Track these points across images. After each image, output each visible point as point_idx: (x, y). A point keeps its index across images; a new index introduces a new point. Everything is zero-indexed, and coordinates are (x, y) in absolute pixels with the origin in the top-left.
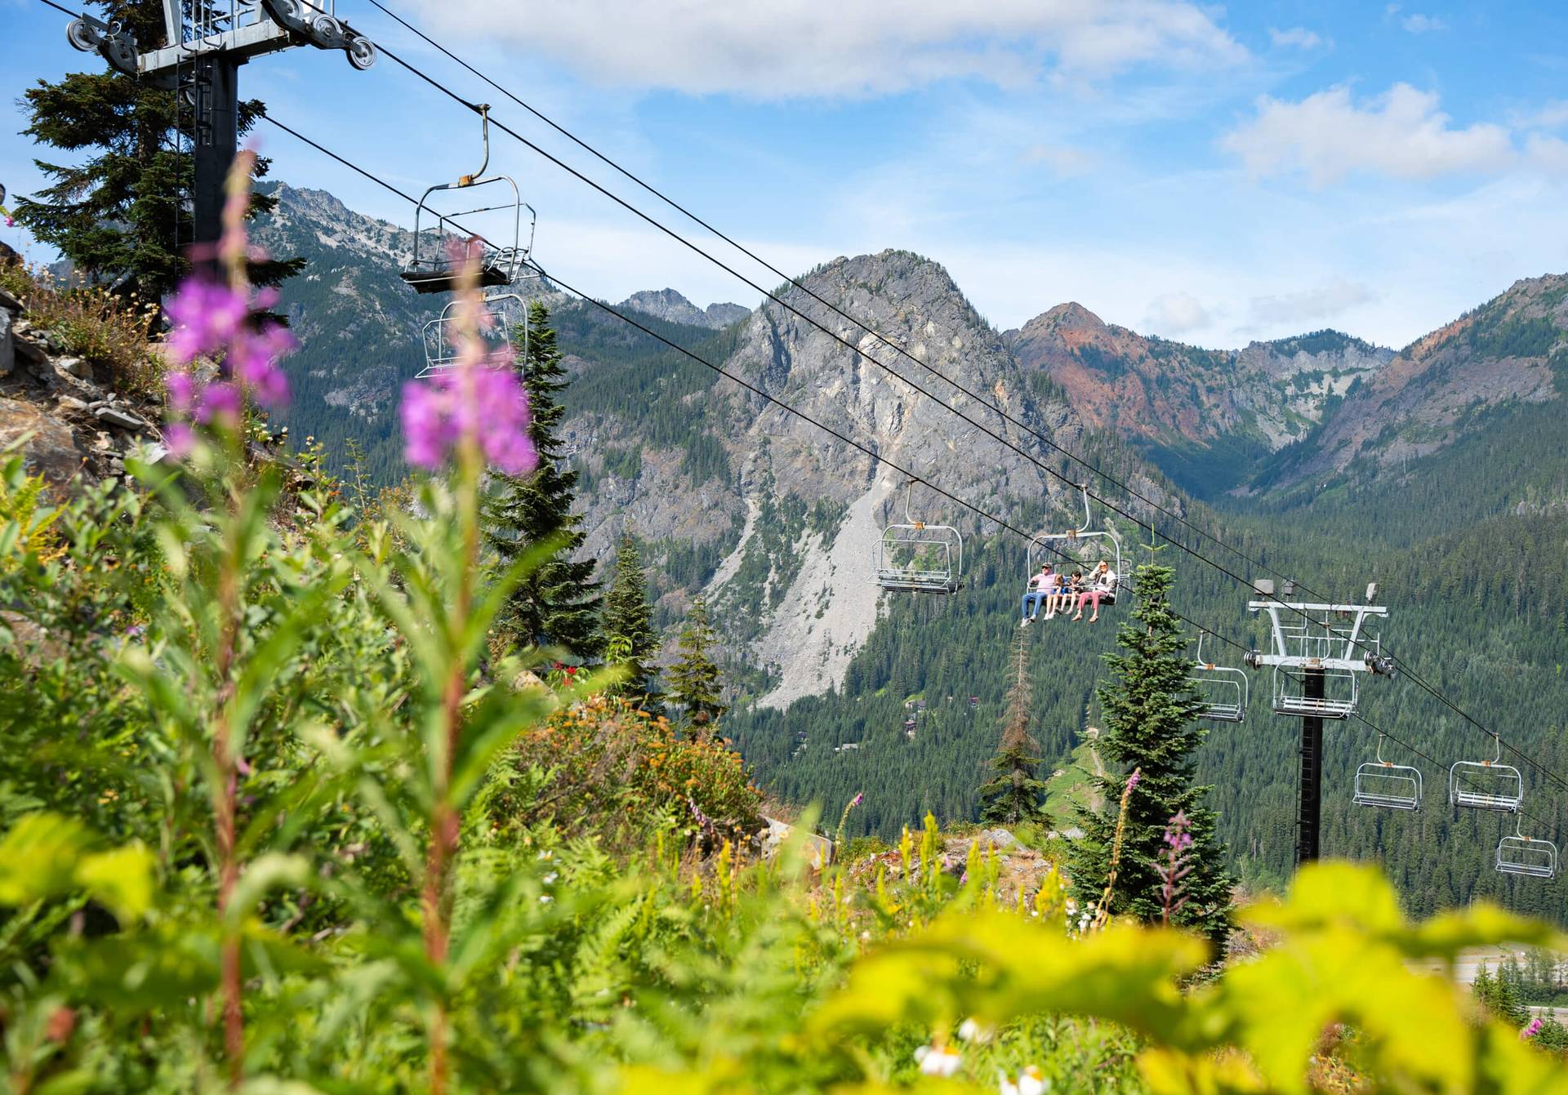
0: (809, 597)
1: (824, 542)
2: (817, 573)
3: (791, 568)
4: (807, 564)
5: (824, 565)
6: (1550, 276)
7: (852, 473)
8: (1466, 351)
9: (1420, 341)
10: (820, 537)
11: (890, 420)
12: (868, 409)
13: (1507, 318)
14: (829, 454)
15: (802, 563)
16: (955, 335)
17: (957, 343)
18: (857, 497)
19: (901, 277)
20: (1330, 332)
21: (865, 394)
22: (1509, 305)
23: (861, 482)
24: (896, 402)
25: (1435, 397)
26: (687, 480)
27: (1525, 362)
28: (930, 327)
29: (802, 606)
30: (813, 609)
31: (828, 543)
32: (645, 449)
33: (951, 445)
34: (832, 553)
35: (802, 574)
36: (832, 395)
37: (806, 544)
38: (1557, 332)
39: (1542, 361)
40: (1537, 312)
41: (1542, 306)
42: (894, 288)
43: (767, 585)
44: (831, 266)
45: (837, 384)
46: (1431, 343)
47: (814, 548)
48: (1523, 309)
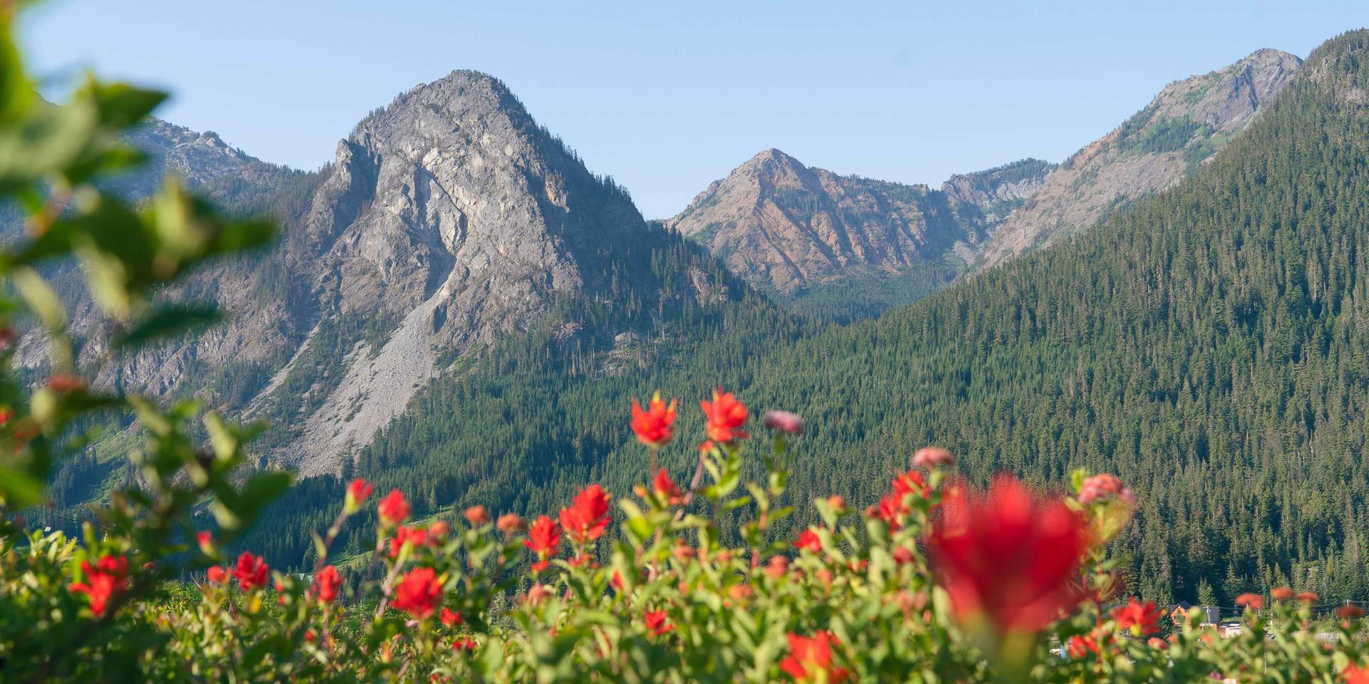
0: (347, 403)
1: (373, 351)
2: (359, 379)
3: (335, 378)
4: (352, 373)
5: (366, 372)
6: (1195, 77)
7: (411, 285)
8: (1113, 153)
9: (1082, 151)
10: (368, 349)
11: (453, 232)
12: (432, 223)
13: (1154, 119)
14: (391, 269)
15: (348, 371)
16: (507, 143)
17: (509, 151)
18: (414, 307)
19: (460, 94)
20: (1031, 160)
21: (430, 211)
22: (1157, 107)
23: (419, 291)
24: (458, 215)
25: (1082, 199)
26: (255, 303)
27: (1164, 156)
28: (485, 139)
29: (335, 411)
30: (344, 413)
31: (375, 353)
32: (223, 279)
33: (501, 250)
34: (376, 361)
35: (344, 382)
36: (397, 212)
37: (357, 354)
38: (1196, 126)
39: (1178, 154)
40: (1179, 111)
41: (1185, 105)
42: (456, 105)
43: (307, 395)
44: (411, 94)
45: (401, 202)
46: (1092, 152)
47: (361, 358)
48: (1169, 109)
